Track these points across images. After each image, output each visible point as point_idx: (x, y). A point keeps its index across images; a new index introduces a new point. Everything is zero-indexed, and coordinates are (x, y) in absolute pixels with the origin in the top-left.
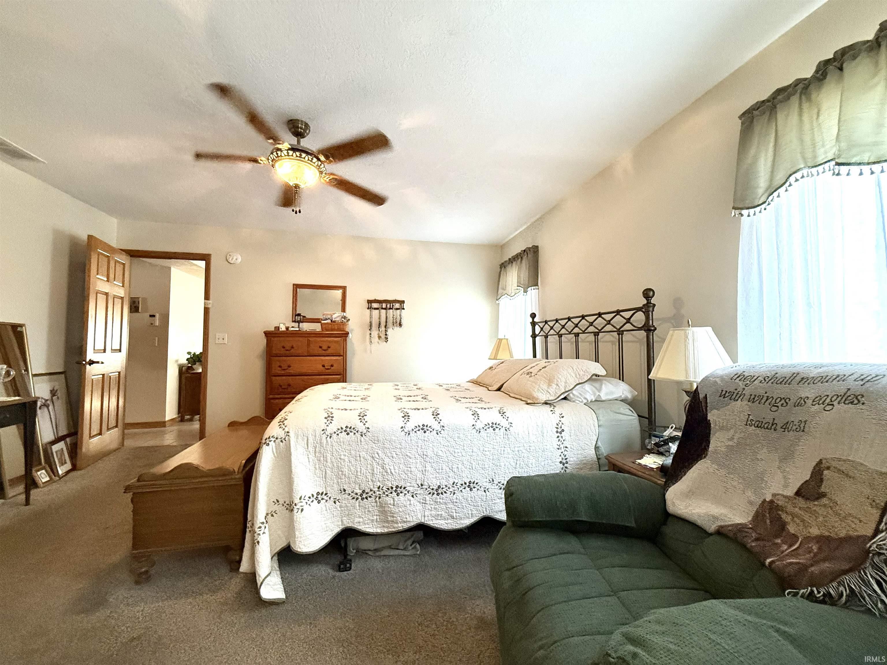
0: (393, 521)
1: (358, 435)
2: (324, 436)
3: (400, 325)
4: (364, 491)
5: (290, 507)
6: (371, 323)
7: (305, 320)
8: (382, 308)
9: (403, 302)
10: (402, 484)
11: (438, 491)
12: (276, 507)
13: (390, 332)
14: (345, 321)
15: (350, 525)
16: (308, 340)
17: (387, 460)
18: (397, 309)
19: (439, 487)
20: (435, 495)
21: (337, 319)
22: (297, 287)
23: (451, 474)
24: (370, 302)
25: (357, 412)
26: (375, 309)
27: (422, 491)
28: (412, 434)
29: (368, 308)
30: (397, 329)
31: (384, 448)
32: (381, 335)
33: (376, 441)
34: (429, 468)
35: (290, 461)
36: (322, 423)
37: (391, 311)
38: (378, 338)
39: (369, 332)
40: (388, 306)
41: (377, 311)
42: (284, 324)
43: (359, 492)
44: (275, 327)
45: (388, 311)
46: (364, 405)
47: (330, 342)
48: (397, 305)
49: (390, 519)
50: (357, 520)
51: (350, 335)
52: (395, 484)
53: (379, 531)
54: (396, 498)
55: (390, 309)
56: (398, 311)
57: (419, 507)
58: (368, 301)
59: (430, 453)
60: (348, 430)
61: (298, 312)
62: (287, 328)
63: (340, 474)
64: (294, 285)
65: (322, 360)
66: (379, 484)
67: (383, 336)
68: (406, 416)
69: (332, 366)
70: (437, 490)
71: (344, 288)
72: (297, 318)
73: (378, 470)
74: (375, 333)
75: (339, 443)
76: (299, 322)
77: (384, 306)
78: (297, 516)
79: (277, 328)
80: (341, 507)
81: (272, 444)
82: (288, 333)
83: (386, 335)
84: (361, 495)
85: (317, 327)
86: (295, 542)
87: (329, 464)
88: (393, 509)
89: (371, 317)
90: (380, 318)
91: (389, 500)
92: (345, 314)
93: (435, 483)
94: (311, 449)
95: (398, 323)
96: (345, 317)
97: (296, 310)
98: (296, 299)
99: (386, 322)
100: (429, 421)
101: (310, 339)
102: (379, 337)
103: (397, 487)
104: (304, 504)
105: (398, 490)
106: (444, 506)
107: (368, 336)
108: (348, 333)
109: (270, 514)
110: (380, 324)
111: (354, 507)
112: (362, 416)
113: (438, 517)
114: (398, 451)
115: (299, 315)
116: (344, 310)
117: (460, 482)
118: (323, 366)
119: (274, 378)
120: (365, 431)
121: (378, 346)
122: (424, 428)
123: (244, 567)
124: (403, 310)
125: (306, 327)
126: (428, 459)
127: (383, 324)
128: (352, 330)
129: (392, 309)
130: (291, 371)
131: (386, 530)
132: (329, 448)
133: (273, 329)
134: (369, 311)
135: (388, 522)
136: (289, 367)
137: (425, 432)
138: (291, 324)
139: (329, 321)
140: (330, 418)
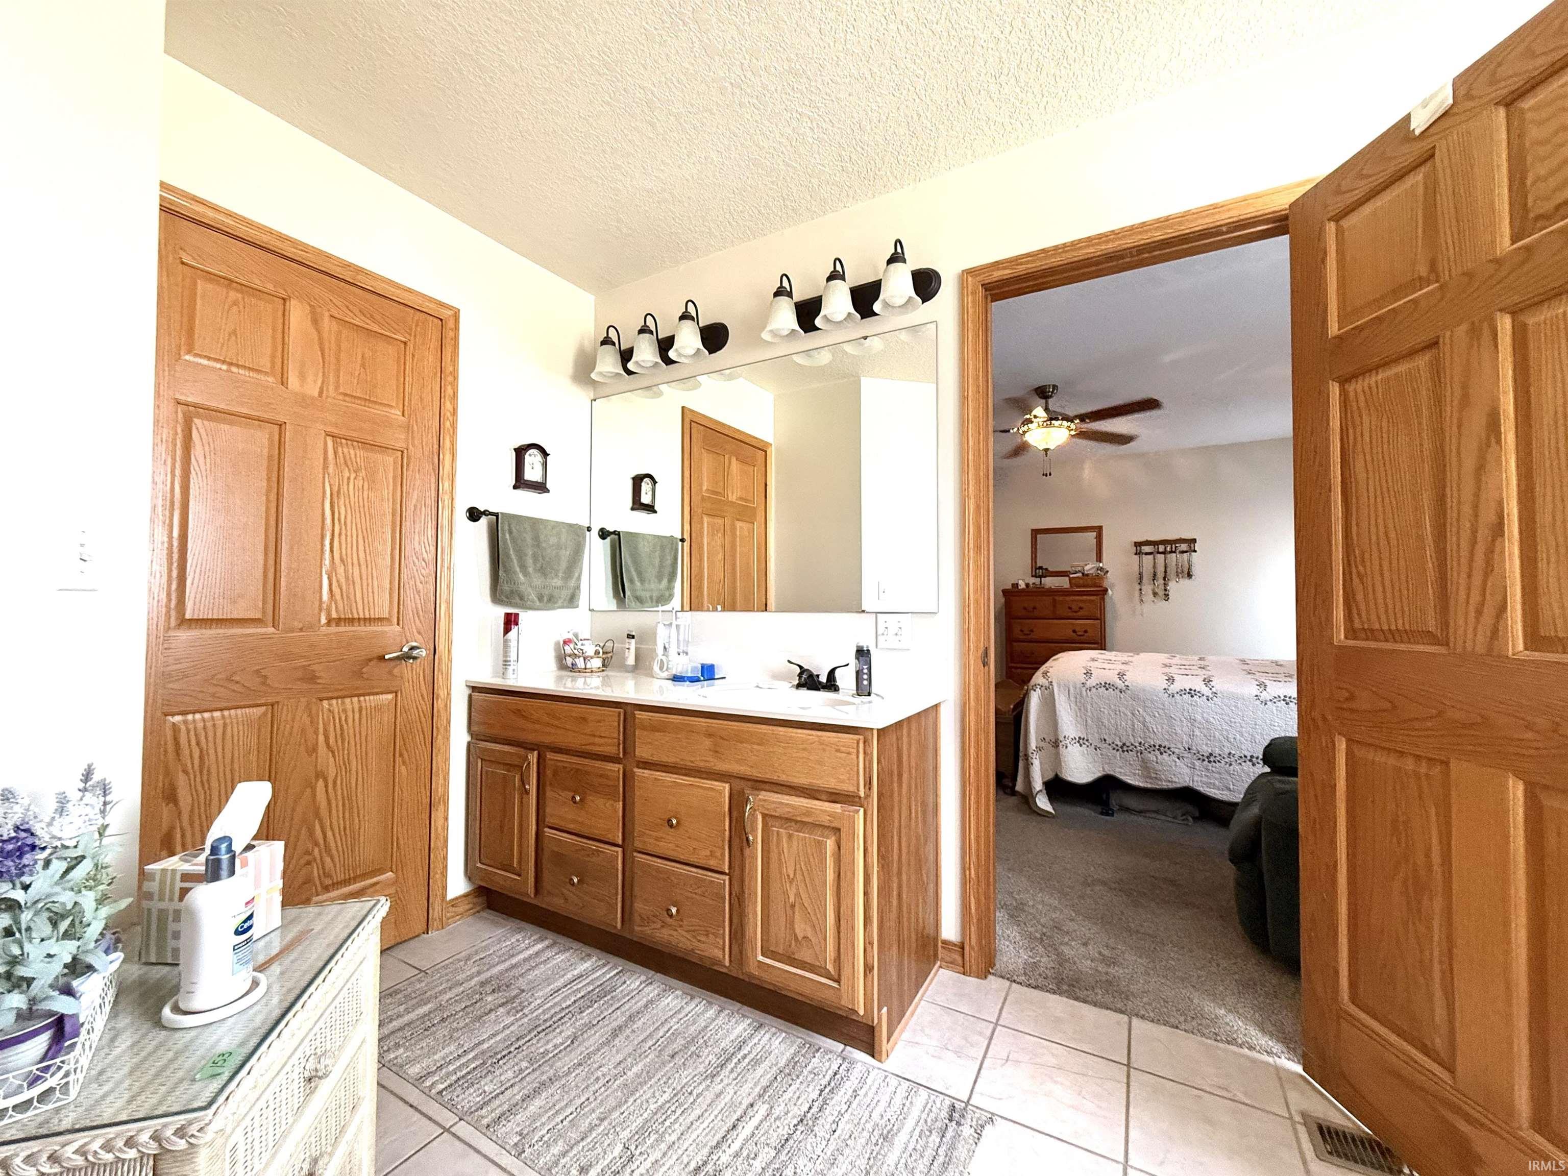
0: (1156, 778)
1: (1117, 691)
2: (1084, 689)
3: (1189, 576)
4: (1124, 744)
5: (1056, 744)
6: (1141, 574)
7: (1047, 573)
8: (1159, 553)
9: (1194, 541)
10: (1166, 743)
11: (1210, 758)
12: (1042, 744)
13: (1172, 586)
14: (1102, 574)
15: (1112, 773)
16: (1054, 600)
17: (1148, 718)
18: (1183, 552)
19: (1211, 754)
20: (1206, 763)
21: (1091, 572)
22: (1035, 533)
23: (1226, 744)
24: (1138, 545)
25: (1116, 672)
26: (1147, 554)
27: (1189, 755)
28: (1177, 697)
29: (1136, 554)
30: (1185, 582)
31: (1145, 707)
32: (1157, 590)
33: (1135, 698)
34: (1197, 732)
35: (1054, 706)
36: (1082, 678)
37: (1174, 555)
38: (1152, 596)
39: (1138, 587)
40: (1168, 549)
41: (1151, 557)
42: (1023, 580)
43: (1120, 744)
44: (1013, 585)
45: (1169, 556)
46: (1124, 667)
47: (1081, 601)
48: (1184, 547)
49: (1153, 775)
50: (1118, 770)
51: (1110, 592)
52: (1158, 743)
53: (1141, 785)
54: (1159, 757)
55: (1171, 552)
56: (1185, 555)
57: (1187, 771)
58: (1135, 543)
59: (1199, 717)
60: (1107, 686)
61: (1039, 565)
62: (1027, 585)
63: (1099, 723)
64: (1032, 530)
65: (1073, 624)
66: (1140, 740)
67: (1161, 593)
68: (1171, 680)
69: (1086, 632)
70: (1208, 757)
71: (1099, 530)
72: (1040, 572)
73: (1138, 726)
74: (1147, 588)
75: (1099, 697)
76: (1040, 577)
77: (1161, 548)
78: (1062, 750)
79: (1016, 585)
80: (1102, 755)
81: (1038, 690)
82: (1029, 592)
83: (1166, 590)
84: (1122, 747)
85: (1064, 583)
86: (1061, 772)
87: (1090, 714)
88: (1158, 767)
89: (1140, 566)
90: (1154, 567)
91: (1152, 757)
92: (1101, 565)
93: (1206, 750)
94: (1072, 699)
95: (1186, 572)
96: (1101, 569)
97: (1036, 562)
98: (1036, 549)
99: (1165, 572)
100: (1199, 685)
101: (1057, 598)
102: (1155, 594)
103: (1160, 746)
104: (1068, 742)
105: (1162, 750)
106: (1217, 776)
107: (1137, 593)
108: (1106, 590)
109: (1039, 749)
110: (1155, 575)
111: (1115, 757)
112: (1121, 675)
113: (1209, 785)
114: (1161, 712)
115: (1041, 568)
116: (1099, 559)
117: (1238, 754)
118: (1074, 631)
119: (1015, 644)
120: (1124, 688)
121: (1153, 609)
122: (1191, 693)
123: (1019, 787)
124: (1193, 554)
125: (1050, 582)
126: (1197, 725)
127: (1160, 575)
128: (1113, 586)
129: (1175, 552)
130: (1033, 636)
131: (1149, 786)
132: (1089, 700)
133: (1010, 587)
134: (1137, 557)
135: (1151, 778)
136: (1032, 631)
137: (1192, 696)
138: (1032, 580)
139: (1080, 575)
140: (1088, 673)
